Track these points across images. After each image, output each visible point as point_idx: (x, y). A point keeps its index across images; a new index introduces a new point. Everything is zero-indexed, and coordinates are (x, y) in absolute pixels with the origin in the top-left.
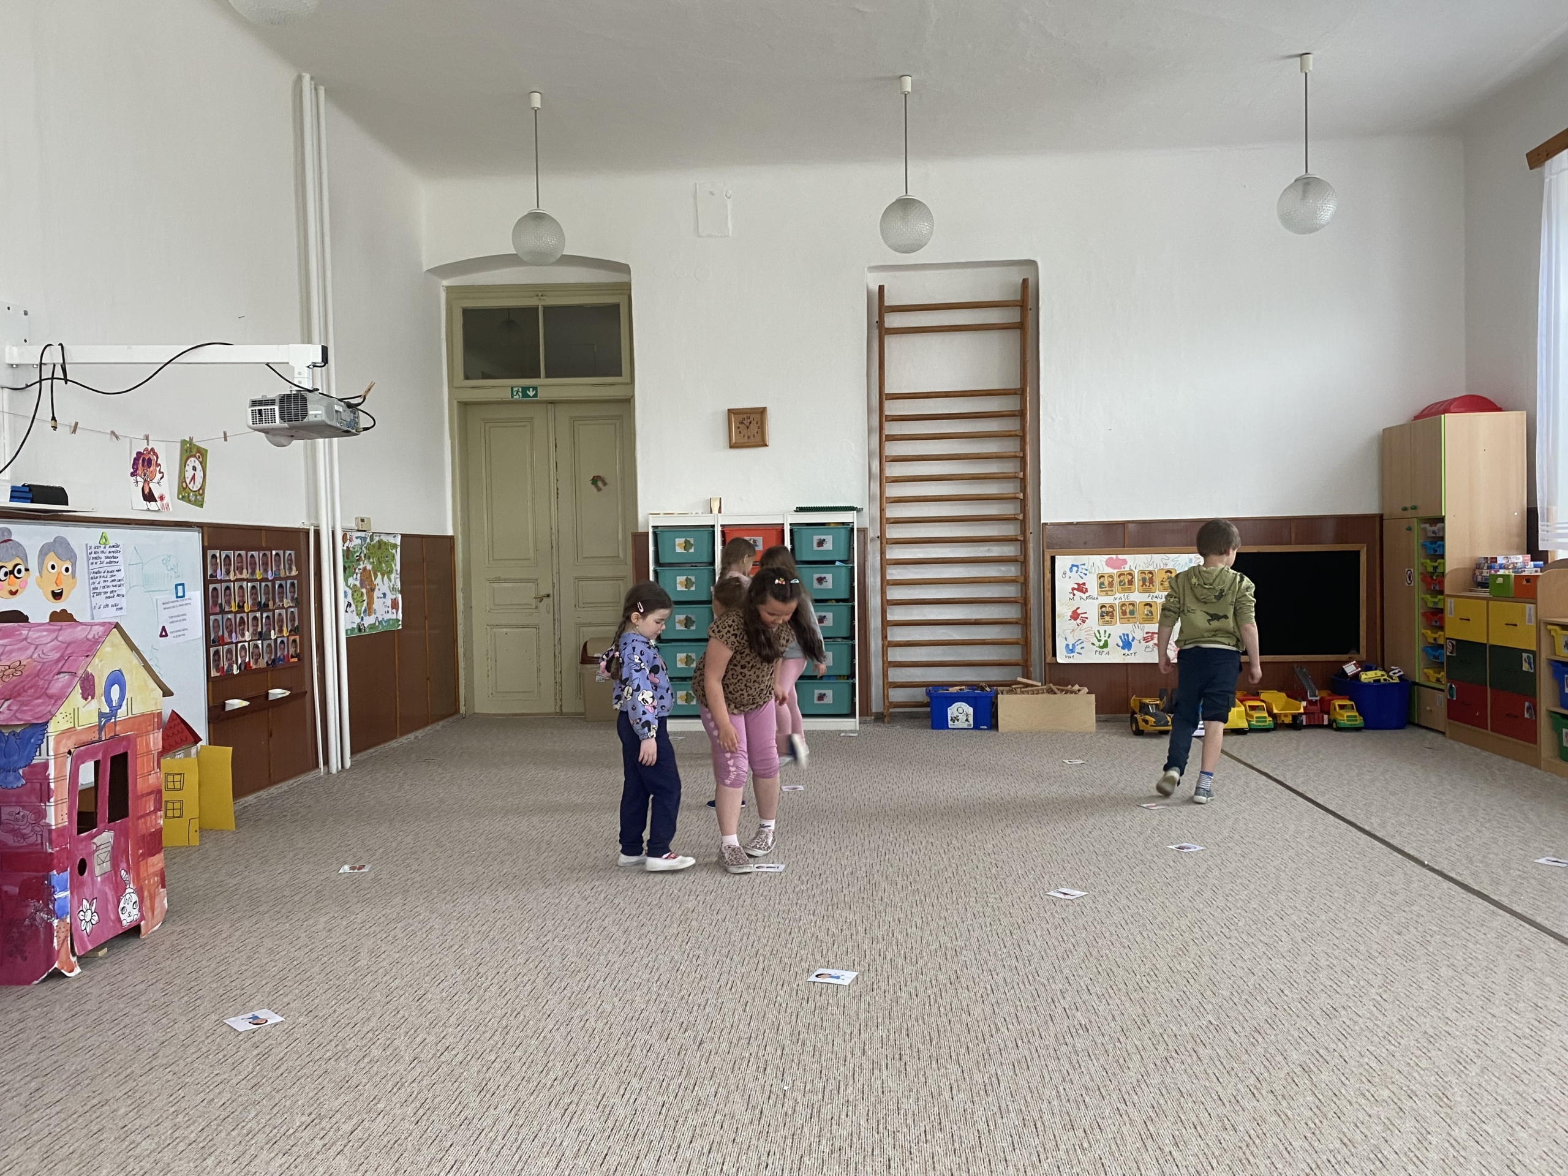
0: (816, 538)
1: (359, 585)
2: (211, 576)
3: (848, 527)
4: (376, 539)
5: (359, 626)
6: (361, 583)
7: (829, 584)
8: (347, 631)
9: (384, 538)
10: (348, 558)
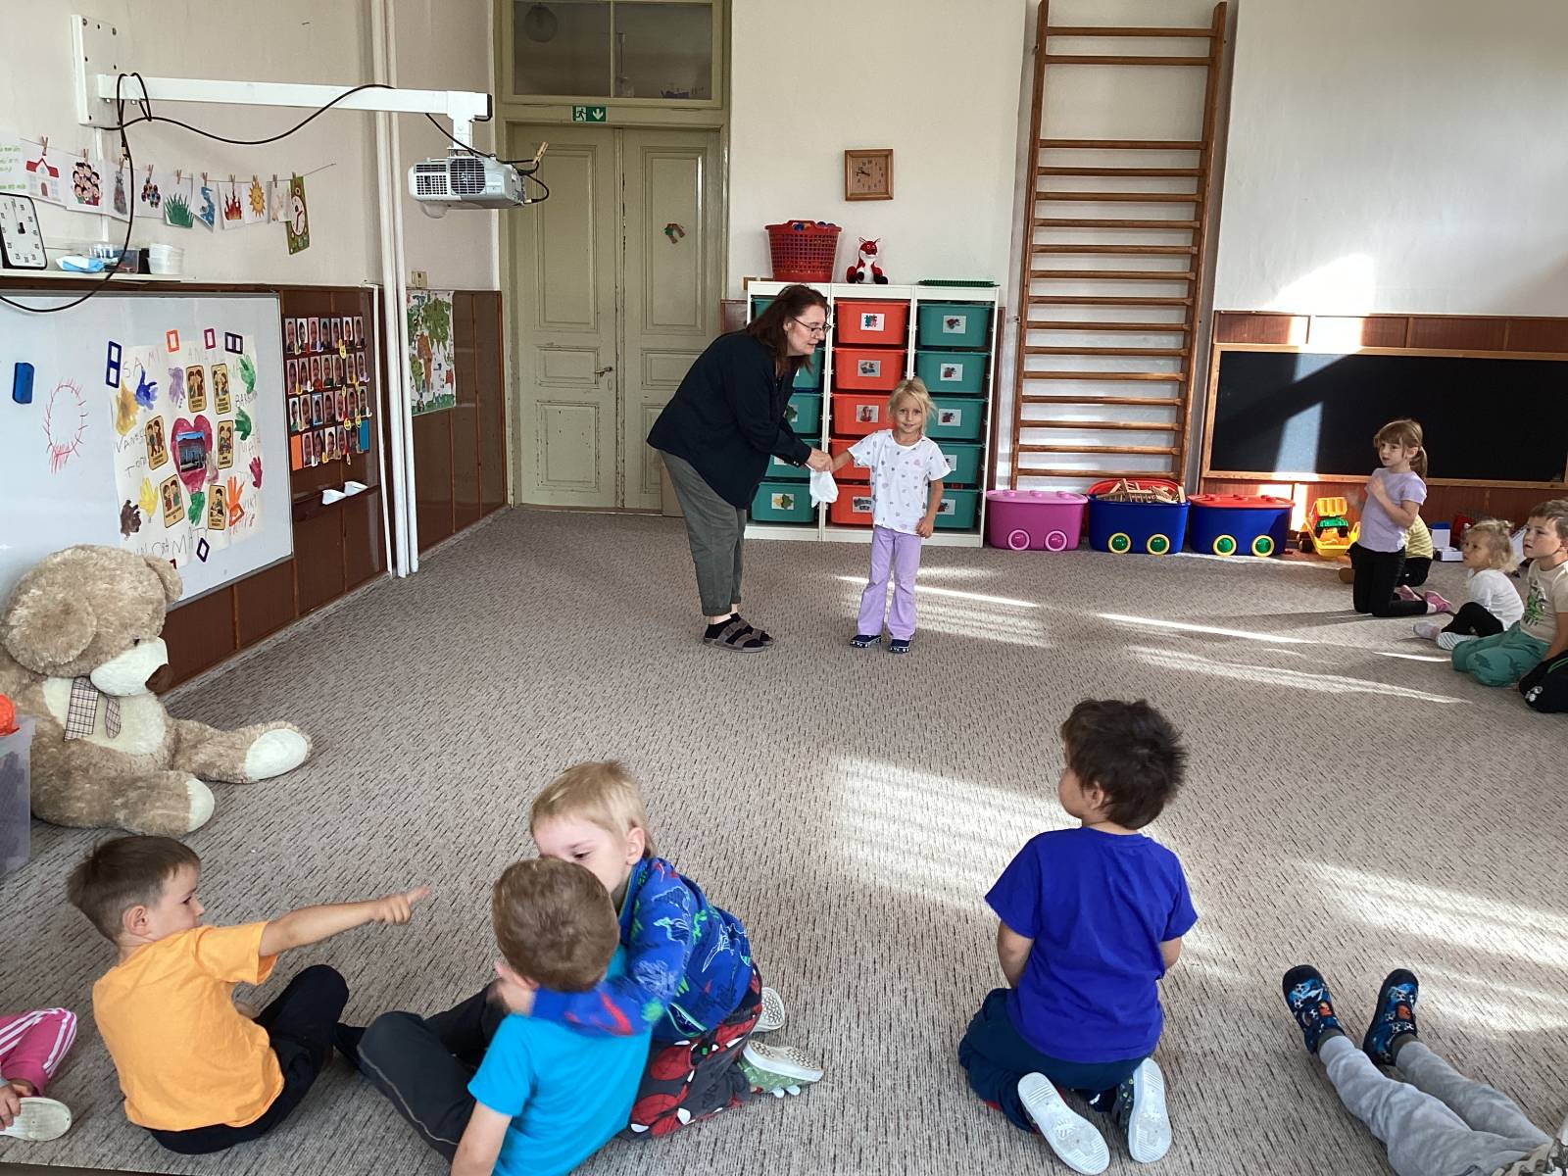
0: (947, 318)
1: (416, 352)
2: (290, 349)
3: (988, 306)
4: (433, 298)
5: (419, 403)
6: (420, 352)
9: (440, 296)
10: (413, 319)
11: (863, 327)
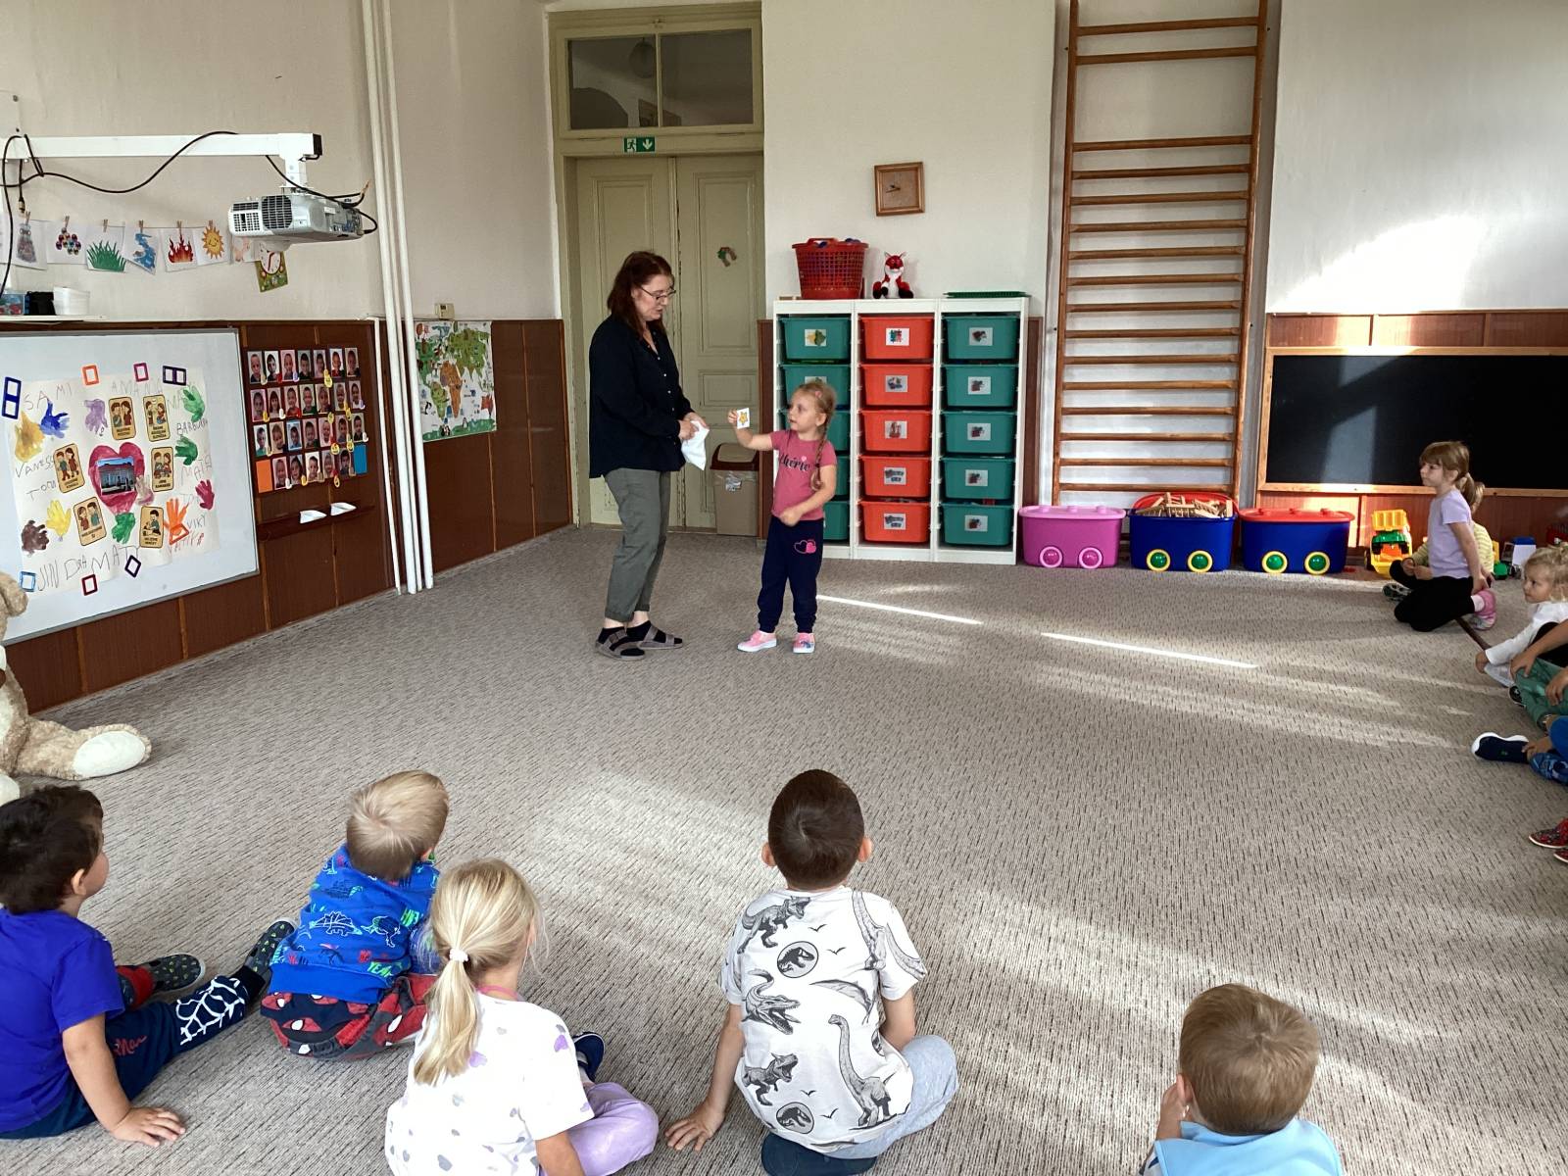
0: (973, 330)
1: (438, 380)
2: (253, 379)
3: (1013, 318)
4: (461, 328)
5: (442, 429)
6: (443, 379)
7: (986, 389)
8: (424, 437)
9: (471, 327)
10: (424, 352)
11: (889, 342)
